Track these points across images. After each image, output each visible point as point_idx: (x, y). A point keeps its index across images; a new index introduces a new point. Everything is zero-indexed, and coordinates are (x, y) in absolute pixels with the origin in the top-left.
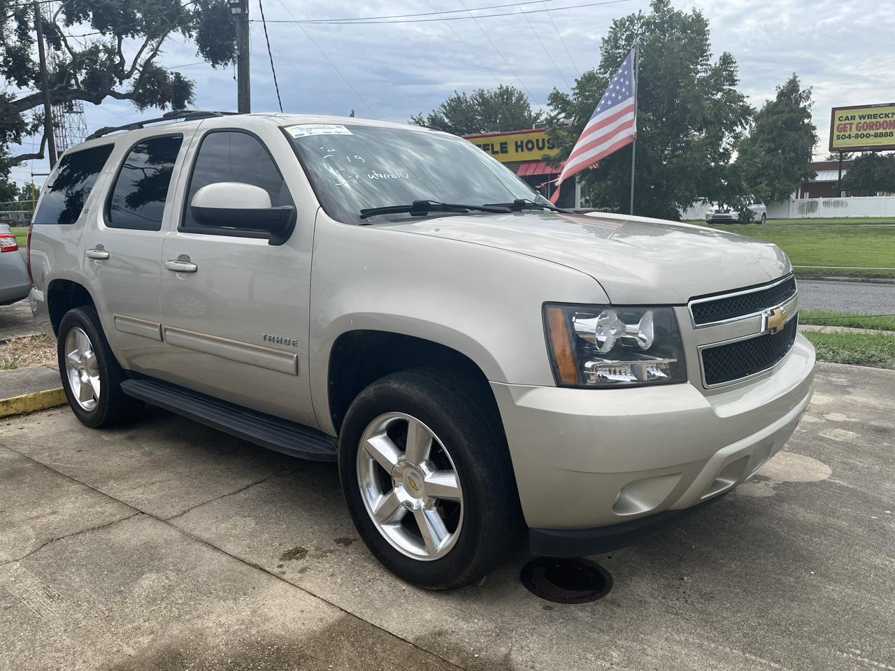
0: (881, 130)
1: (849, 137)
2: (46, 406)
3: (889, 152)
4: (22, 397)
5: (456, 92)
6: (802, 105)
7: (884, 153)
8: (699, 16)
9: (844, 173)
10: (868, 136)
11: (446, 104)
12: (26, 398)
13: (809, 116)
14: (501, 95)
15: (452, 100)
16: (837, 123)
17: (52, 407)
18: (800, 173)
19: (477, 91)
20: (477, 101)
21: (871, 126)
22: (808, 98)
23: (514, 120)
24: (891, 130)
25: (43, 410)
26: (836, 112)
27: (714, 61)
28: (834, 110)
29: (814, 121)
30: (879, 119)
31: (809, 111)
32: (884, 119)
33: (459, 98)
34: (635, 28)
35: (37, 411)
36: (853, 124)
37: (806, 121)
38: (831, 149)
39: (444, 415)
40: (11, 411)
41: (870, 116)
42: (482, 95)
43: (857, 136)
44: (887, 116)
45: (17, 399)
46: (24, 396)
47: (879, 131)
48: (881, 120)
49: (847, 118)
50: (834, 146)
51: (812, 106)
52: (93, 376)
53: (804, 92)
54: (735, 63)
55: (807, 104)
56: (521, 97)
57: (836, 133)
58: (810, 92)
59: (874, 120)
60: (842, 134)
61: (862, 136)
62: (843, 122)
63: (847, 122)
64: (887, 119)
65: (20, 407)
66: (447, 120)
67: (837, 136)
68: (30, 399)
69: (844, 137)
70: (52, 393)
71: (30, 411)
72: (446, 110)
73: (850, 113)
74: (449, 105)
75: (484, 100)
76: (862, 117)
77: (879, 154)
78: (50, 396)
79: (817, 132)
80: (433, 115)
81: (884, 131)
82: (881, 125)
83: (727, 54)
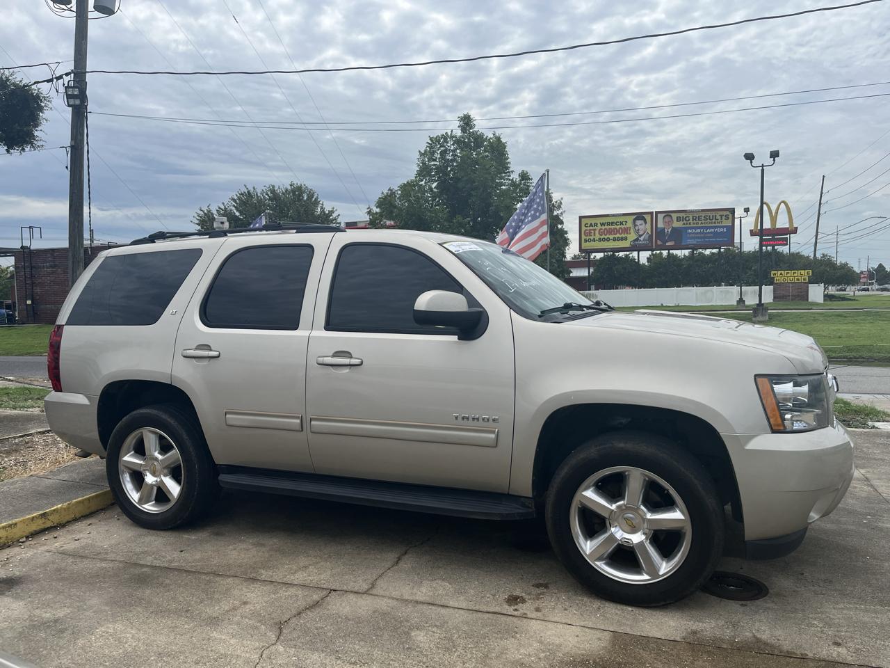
0: (618, 235)
1: (594, 240)
2: (78, 515)
3: (625, 253)
4: (57, 508)
5: (245, 186)
6: (555, 213)
7: (621, 254)
8: (498, 139)
9: (592, 270)
10: (608, 240)
11: (236, 198)
12: (61, 508)
13: (562, 223)
14: (293, 191)
15: (242, 194)
16: (584, 228)
17: (82, 516)
18: (558, 270)
19: (268, 186)
20: (268, 195)
21: (610, 232)
22: (559, 207)
23: (307, 216)
24: (626, 235)
25: (76, 520)
26: (583, 220)
27: (515, 177)
28: (581, 218)
29: (566, 227)
30: (616, 226)
31: (561, 218)
32: (619, 226)
33: (249, 192)
34: (449, 145)
35: (70, 521)
36: (595, 229)
37: (560, 226)
38: (581, 250)
39: (675, 463)
40: (49, 524)
41: (608, 224)
42: (273, 191)
43: (600, 240)
44: (621, 223)
45: (54, 510)
46: (59, 506)
47: (616, 236)
48: (618, 227)
49: (591, 225)
50: (583, 248)
51: (564, 215)
52: (164, 476)
53: (556, 202)
54: (531, 179)
55: (559, 212)
56: (311, 195)
57: (583, 237)
58: (561, 203)
59: (612, 227)
60: (588, 238)
61: (604, 240)
62: (588, 228)
63: (591, 228)
64: (622, 226)
65: (55, 519)
66: (237, 214)
67: (585, 239)
68: (64, 509)
69: (590, 241)
70: (82, 502)
71: (64, 522)
72: (237, 203)
73: (593, 221)
74: (239, 198)
75: (274, 194)
76: (602, 224)
77: (617, 254)
78: (82, 505)
79: (569, 236)
80: (223, 207)
81: (620, 236)
82: (618, 231)
83: (525, 172)
